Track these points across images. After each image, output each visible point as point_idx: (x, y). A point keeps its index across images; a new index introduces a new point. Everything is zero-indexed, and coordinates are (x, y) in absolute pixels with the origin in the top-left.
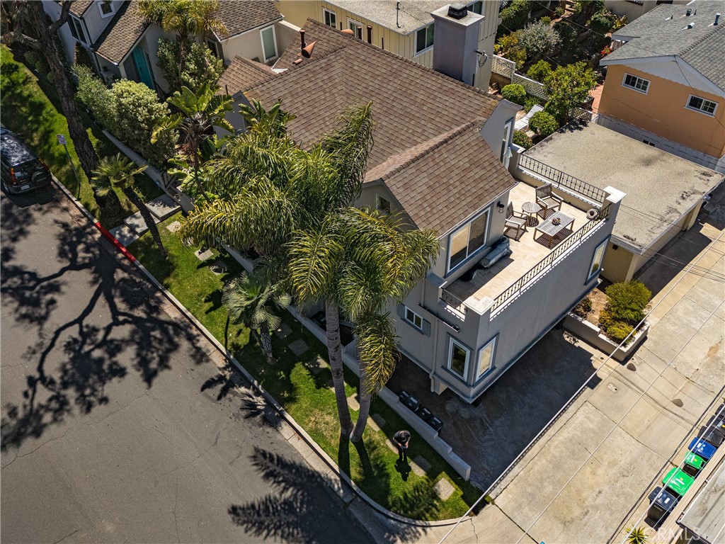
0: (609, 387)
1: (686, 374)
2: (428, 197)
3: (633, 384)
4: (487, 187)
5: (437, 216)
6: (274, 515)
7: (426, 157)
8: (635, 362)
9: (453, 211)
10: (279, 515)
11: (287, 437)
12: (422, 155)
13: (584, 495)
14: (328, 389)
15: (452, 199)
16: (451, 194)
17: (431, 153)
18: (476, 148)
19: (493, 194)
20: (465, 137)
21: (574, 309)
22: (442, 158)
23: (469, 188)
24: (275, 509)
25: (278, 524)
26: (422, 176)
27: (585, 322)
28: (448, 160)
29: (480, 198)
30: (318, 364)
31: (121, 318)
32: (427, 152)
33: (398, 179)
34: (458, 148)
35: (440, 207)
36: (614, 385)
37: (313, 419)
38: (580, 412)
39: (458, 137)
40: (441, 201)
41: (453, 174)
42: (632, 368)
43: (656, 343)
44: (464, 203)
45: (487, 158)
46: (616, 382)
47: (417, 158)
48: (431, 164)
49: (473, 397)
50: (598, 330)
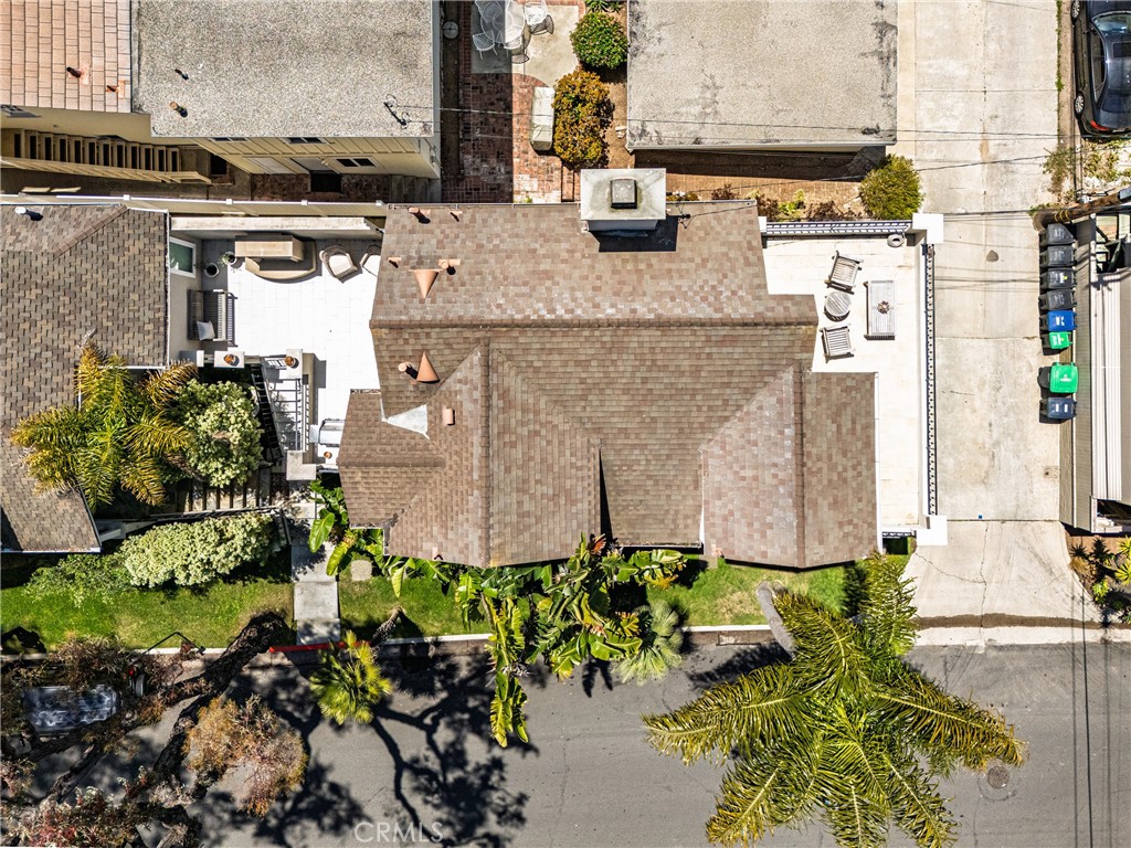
13: (980, 440)
31: (428, 721)
37: (724, 610)
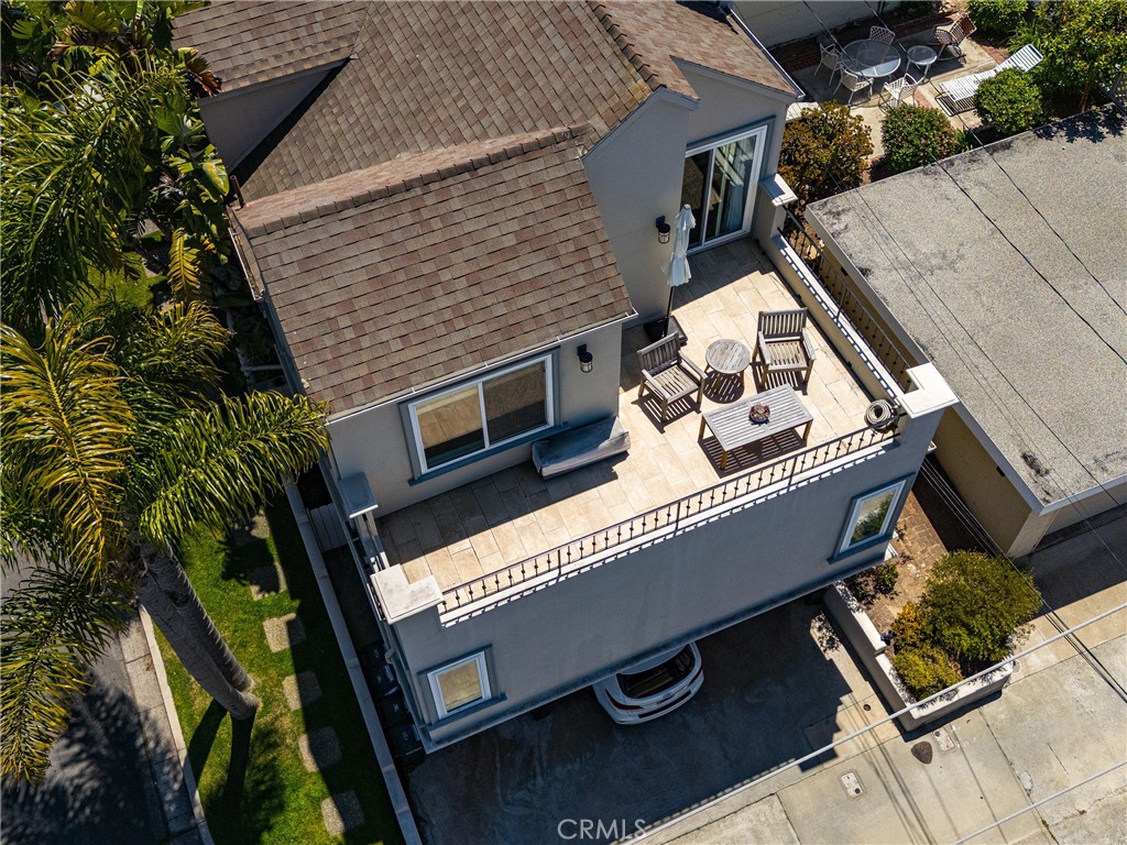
0: (844, 779)
1: (1047, 814)
2: (363, 302)
3: (905, 792)
4: (543, 308)
5: (365, 356)
6: (22, 810)
7: (398, 198)
8: (938, 744)
9: (419, 351)
10: (30, 813)
11: (128, 657)
12: (390, 192)
14: (244, 585)
15: (429, 321)
16: (433, 306)
17: (419, 191)
18: (554, 200)
19: (551, 330)
20: (533, 167)
21: (854, 577)
22: (443, 209)
23: (489, 301)
24: (29, 799)
25: (20, 829)
26: (363, 247)
27: (862, 618)
28: (458, 218)
29: (511, 332)
30: (252, 525)
32: (407, 186)
33: (291, 242)
34: (502, 190)
35: (385, 335)
36: (859, 780)
38: (748, 813)
39: (514, 161)
40: (395, 319)
41: (457, 258)
42: (923, 755)
43: (1016, 715)
44: (456, 338)
45: (576, 232)
46: (868, 773)
47: (370, 198)
48: (407, 219)
49: (439, 742)
50: (878, 643)
